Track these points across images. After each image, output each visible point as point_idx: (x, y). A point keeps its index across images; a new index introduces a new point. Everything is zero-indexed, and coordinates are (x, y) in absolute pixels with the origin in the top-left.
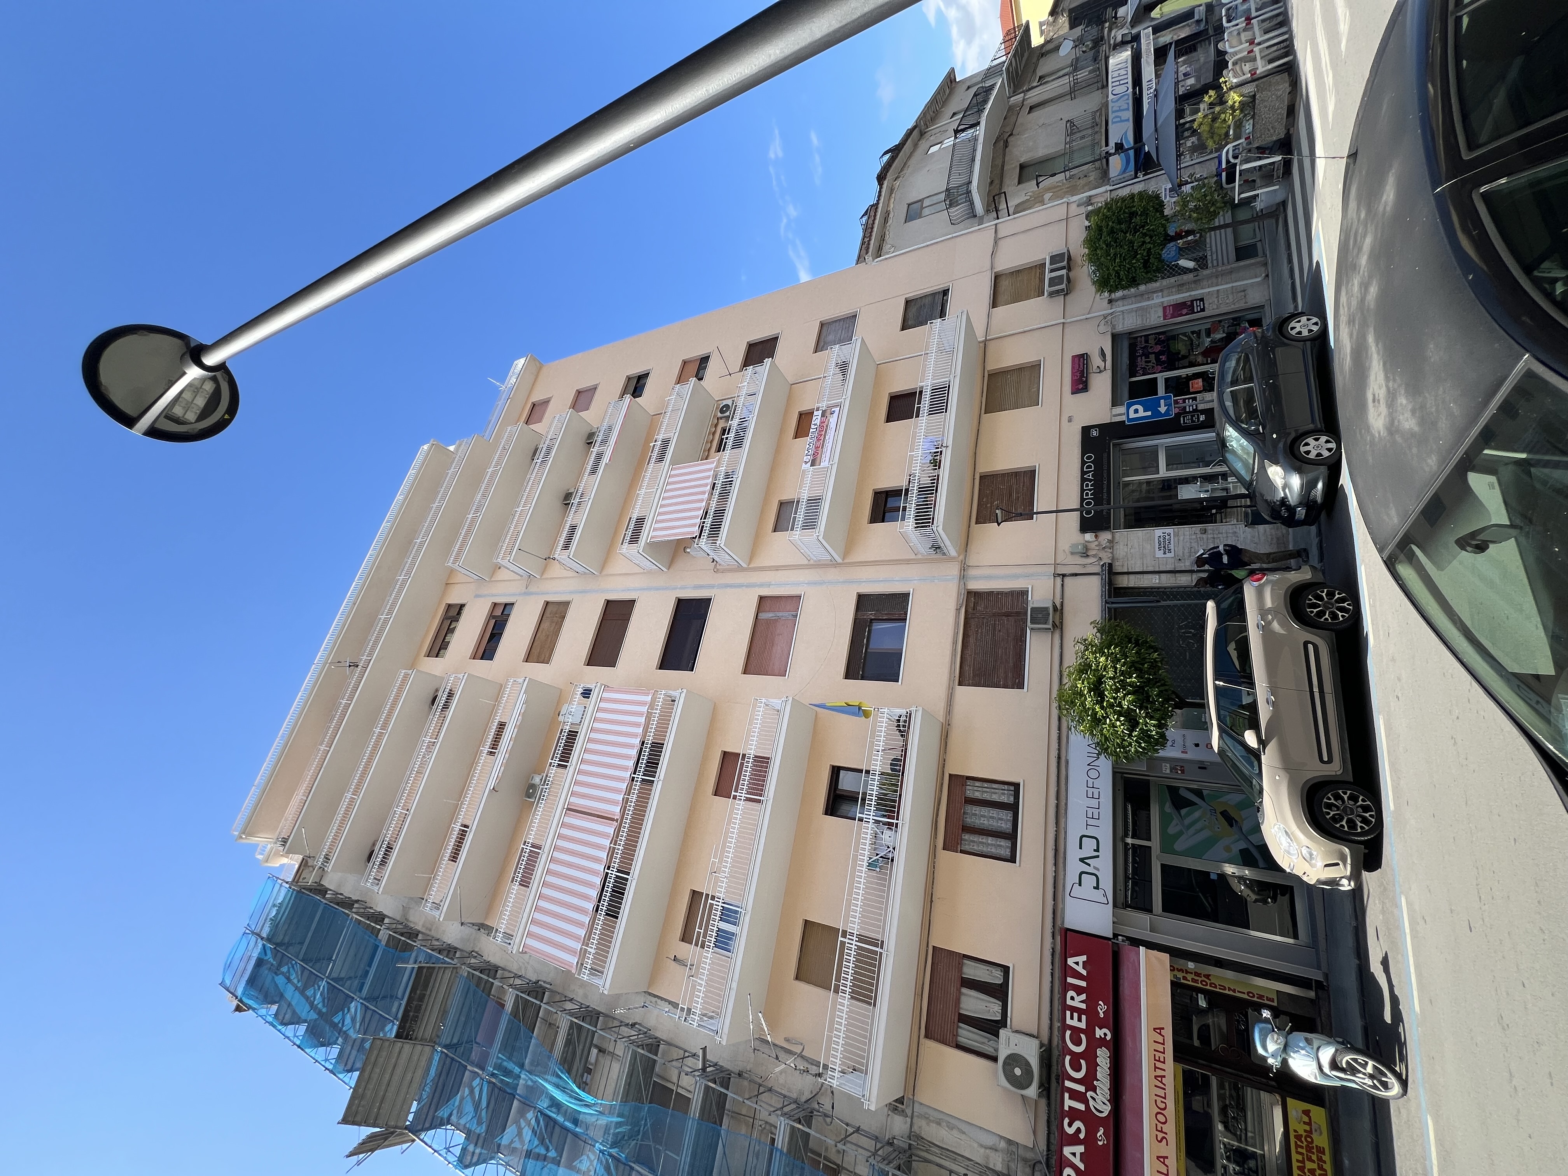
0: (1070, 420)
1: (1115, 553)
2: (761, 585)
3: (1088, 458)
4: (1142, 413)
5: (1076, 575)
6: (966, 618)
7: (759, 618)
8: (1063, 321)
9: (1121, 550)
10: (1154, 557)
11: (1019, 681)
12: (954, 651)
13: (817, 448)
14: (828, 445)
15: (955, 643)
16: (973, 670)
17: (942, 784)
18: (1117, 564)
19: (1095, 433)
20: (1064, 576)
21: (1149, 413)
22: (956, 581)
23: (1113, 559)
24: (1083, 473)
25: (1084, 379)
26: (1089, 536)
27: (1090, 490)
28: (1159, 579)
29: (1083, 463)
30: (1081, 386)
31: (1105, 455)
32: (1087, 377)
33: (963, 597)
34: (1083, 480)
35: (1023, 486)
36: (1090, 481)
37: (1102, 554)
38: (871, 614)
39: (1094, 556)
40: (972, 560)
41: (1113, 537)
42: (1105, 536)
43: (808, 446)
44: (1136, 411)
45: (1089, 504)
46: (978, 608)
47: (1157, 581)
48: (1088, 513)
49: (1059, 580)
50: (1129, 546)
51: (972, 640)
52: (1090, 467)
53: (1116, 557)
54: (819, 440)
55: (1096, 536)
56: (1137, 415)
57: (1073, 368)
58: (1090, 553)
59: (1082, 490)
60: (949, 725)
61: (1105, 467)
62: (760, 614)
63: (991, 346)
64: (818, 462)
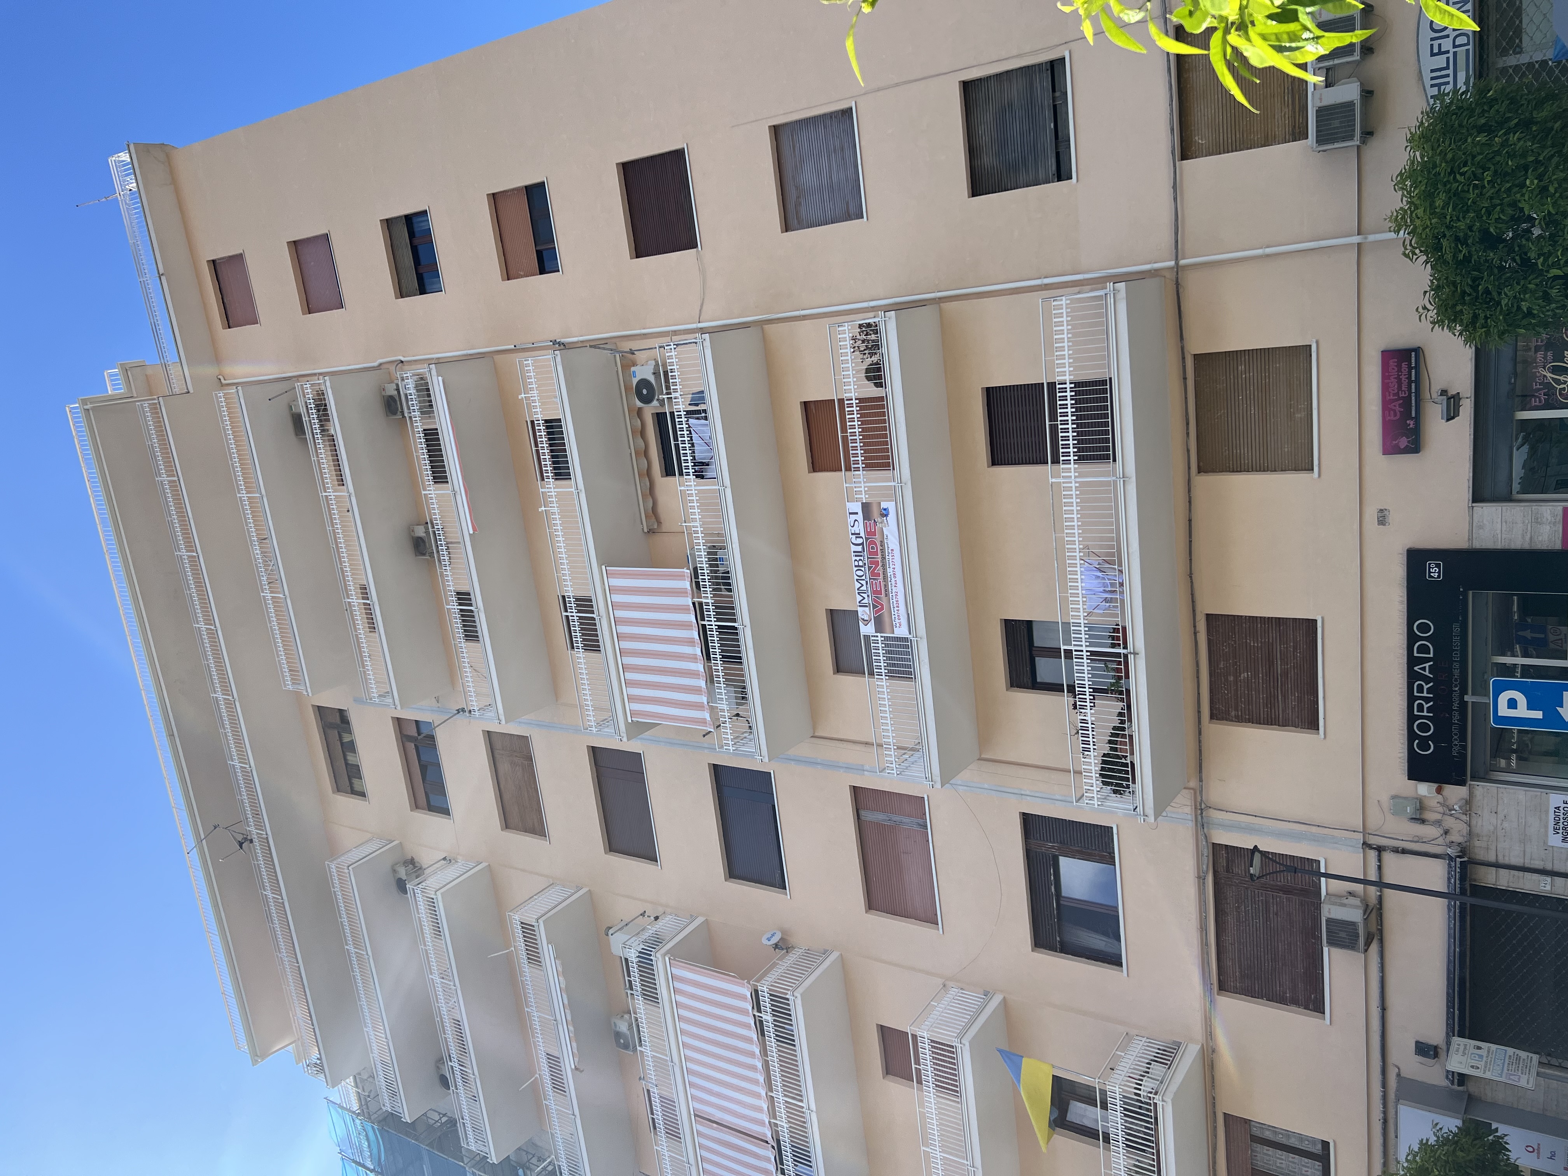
0: (1382, 520)
1: (1474, 822)
2: (849, 768)
3: (1424, 628)
4: (1522, 711)
5: (1404, 851)
6: (1216, 884)
7: (863, 818)
8: (1356, 239)
9: (1485, 822)
10: (1545, 843)
11: (1316, 997)
12: (1204, 944)
13: (877, 592)
14: (897, 588)
15: (1203, 929)
16: (1240, 967)
17: (1215, 1128)
18: (1477, 843)
19: (1434, 572)
20: (1380, 849)
21: (1538, 715)
22: (1191, 825)
23: (1470, 833)
24: (1412, 662)
25: (1411, 423)
26: (1424, 789)
27: (1427, 700)
28: (1552, 885)
29: (1412, 638)
30: (1403, 442)
31: (1456, 628)
32: (1417, 419)
33: (1207, 852)
34: (1412, 676)
35: (1295, 648)
36: (1427, 680)
37: (1449, 822)
38: (1053, 847)
39: (1438, 823)
40: (1216, 793)
41: (1471, 794)
42: (1455, 793)
43: (858, 585)
44: (1512, 704)
45: (1424, 728)
46: (1236, 870)
47: (1548, 888)
48: (1424, 746)
49: (1372, 855)
50: (1501, 816)
51: (1231, 920)
52: (1423, 649)
53: (1477, 830)
54: (874, 575)
55: (1439, 791)
56: (1512, 713)
57: (1385, 388)
58: (1430, 816)
59: (1411, 699)
60: (1213, 1051)
61: (1456, 657)
62: (863, 813)
63: (1193, 285)
64: (887, 627)
